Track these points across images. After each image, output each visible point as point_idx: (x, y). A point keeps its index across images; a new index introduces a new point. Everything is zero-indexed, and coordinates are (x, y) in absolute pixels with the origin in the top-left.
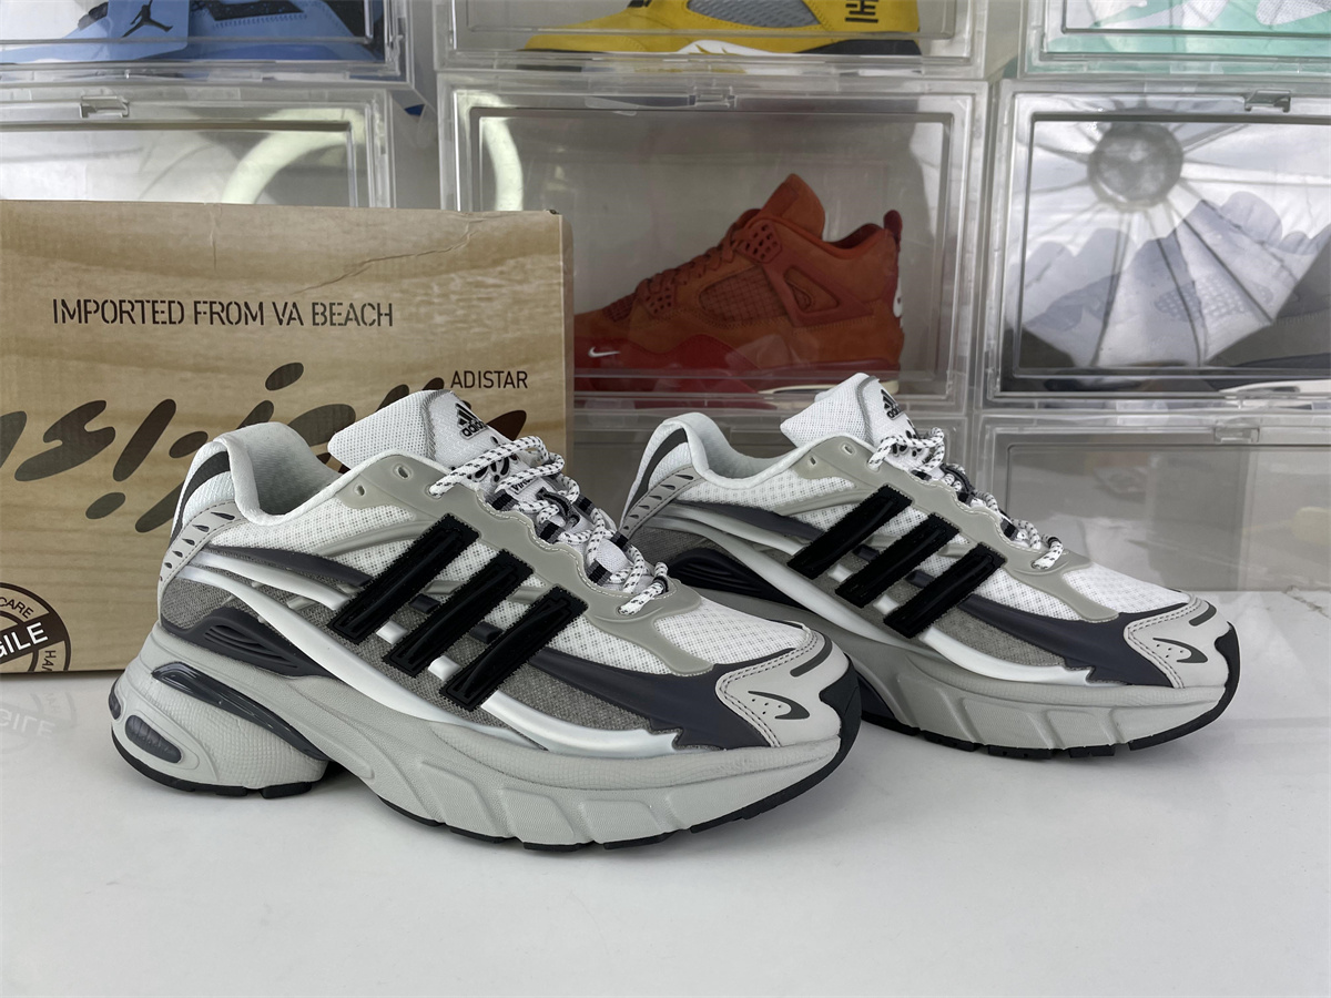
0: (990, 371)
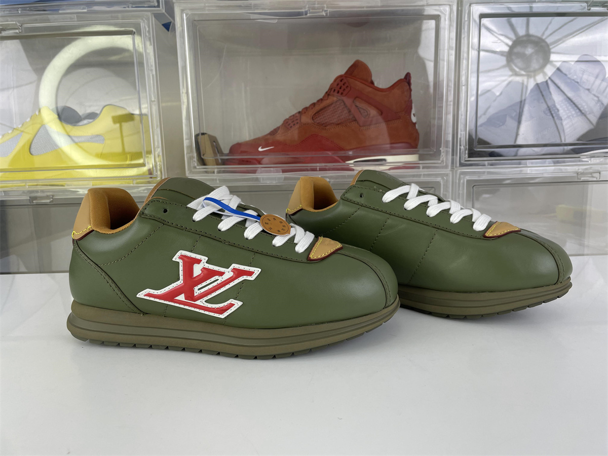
0: (462, 148)
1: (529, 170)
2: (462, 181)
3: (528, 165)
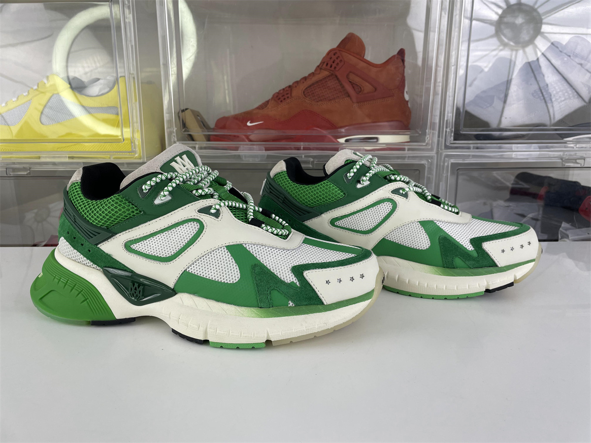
0: (448, 130)
1: (514, 155)
2: (446, 164)
3: (513, 150)
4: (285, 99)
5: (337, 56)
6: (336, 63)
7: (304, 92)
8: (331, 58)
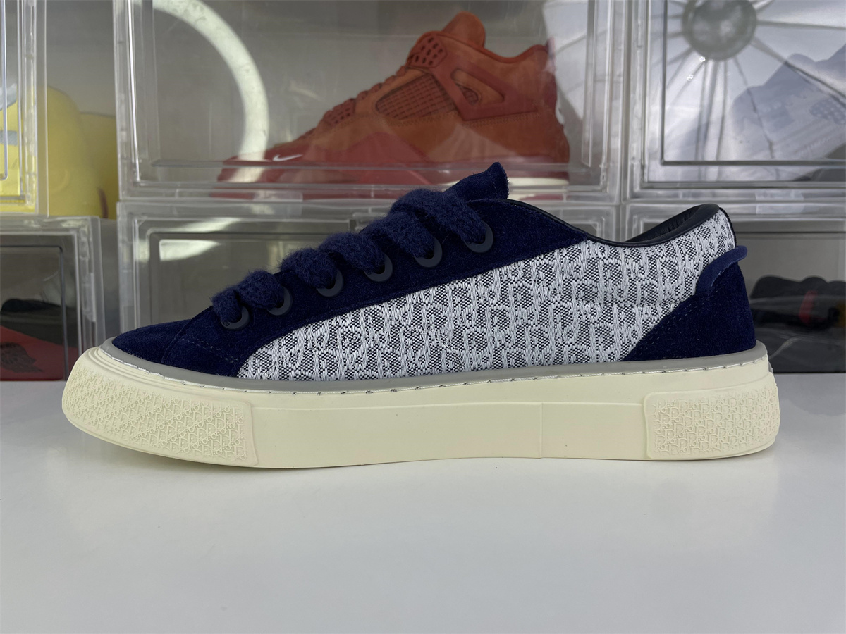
1: (759, 208)
2: (635, 226)
3: (758, 198)
4: (342, 118)
5: (433, 43)
6: (432, 54)
7: (377, 106)
8: (423, 48)
